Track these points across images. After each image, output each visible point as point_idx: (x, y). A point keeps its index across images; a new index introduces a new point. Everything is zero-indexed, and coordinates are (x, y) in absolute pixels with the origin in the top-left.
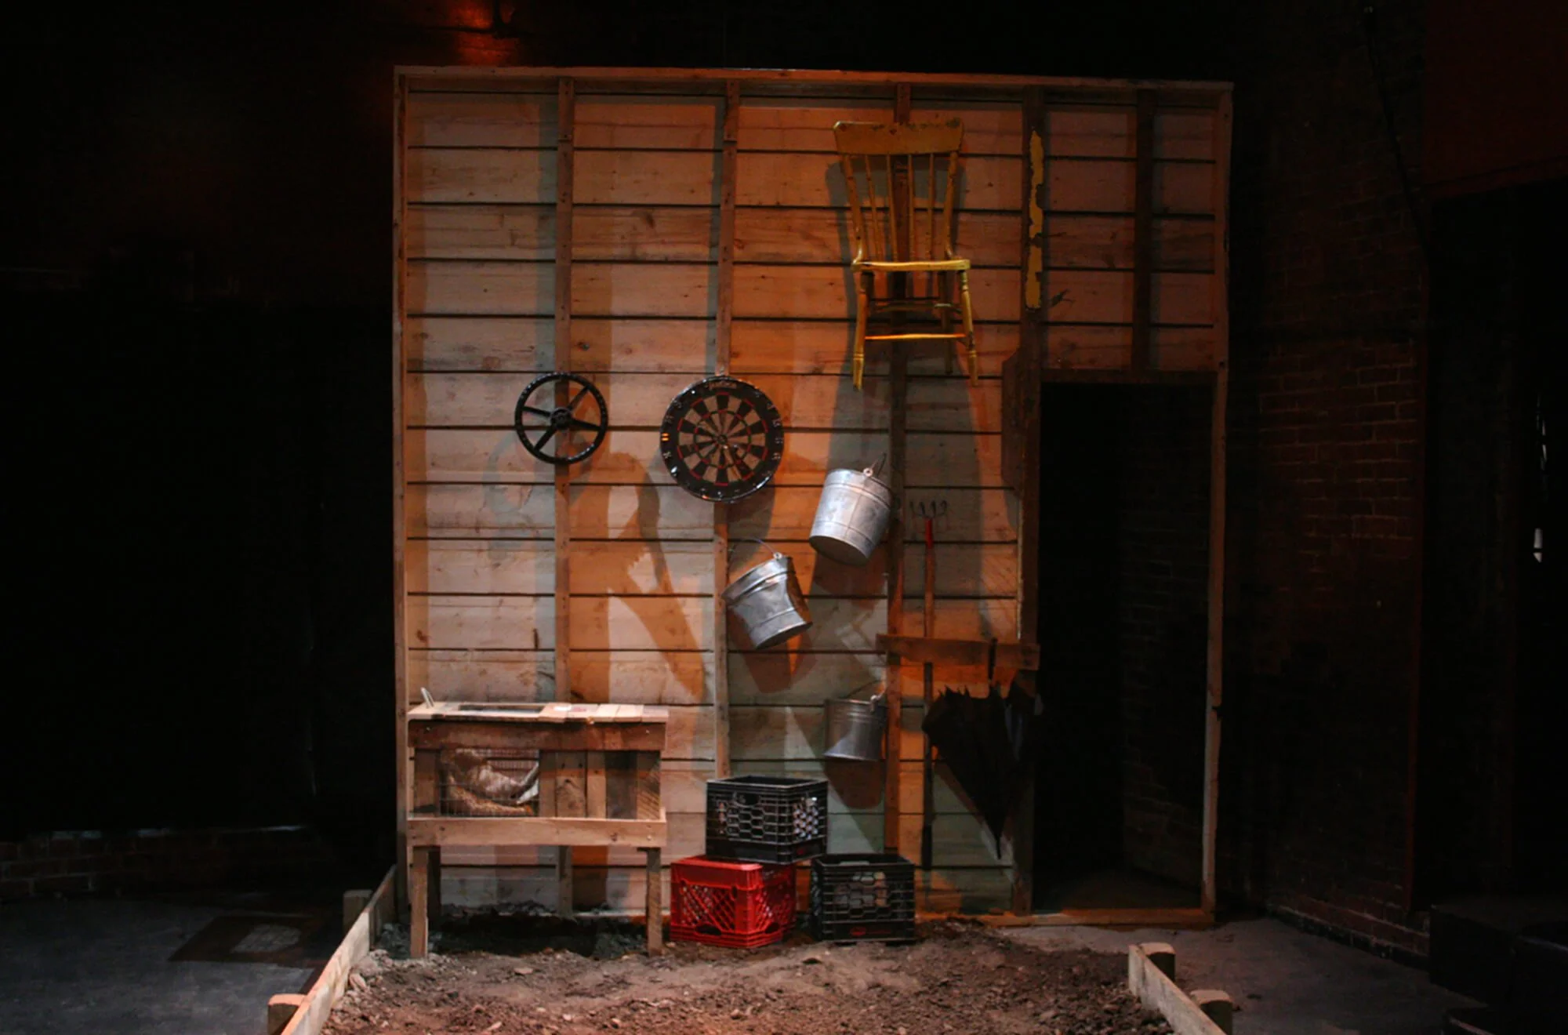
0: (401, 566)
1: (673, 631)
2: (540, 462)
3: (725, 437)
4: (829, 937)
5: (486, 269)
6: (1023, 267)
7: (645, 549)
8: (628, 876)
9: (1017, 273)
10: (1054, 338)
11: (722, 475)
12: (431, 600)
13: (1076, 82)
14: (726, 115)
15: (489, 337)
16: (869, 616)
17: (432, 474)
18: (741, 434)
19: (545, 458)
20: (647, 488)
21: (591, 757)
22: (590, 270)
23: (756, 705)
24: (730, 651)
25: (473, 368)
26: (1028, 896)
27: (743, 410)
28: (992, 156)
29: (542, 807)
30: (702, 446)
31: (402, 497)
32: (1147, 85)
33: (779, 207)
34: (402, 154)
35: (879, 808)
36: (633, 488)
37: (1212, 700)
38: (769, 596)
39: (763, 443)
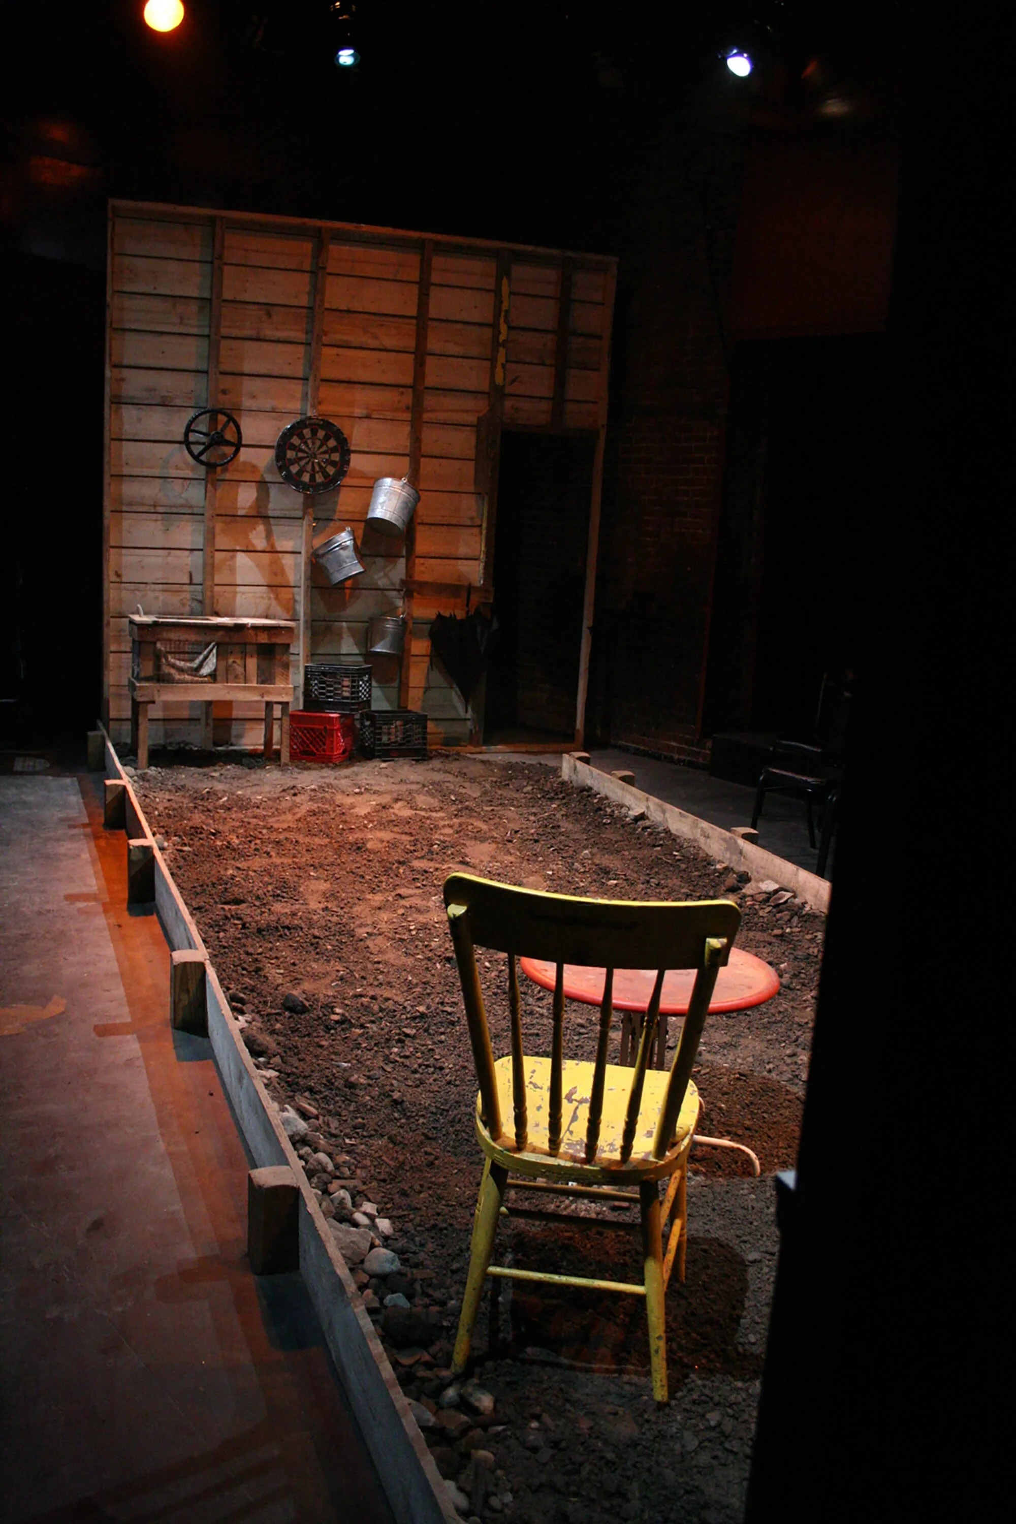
0: (108, 527)
1: (276, 574)
2: (199, 465)
3: (315, 455)
4: (379, 757)
5: (166, 338)
6: (493, 360)
7: (260, 522)
8: (244, 725)
9: (488, 363)
10: (508, 404)
11: (313, 478)
12: (124, 551)
13: (530, 248)
14: (319, 251)
15: (165, 383)
16: (394, 568)
17: (126, 471)
18: (325, 452)
19: (202, 463)
20: (262, 485)
21: (249, 648)
22: (232, 343)
23: (325, 620)
24: (312, 587)
25: (154, 402)
26: (481, 735)
27: (327, 438)
28: (478, 289)
29: (219, 678)
30: (301, 459)
31: (109, 484)
32: (569, 254)
33: (348, 311)
34: (113, 258)
35: (396, 684)
36: (254, 484)
37: (587, 621)
38: (344, 553)
39: (337, 459)
